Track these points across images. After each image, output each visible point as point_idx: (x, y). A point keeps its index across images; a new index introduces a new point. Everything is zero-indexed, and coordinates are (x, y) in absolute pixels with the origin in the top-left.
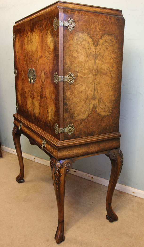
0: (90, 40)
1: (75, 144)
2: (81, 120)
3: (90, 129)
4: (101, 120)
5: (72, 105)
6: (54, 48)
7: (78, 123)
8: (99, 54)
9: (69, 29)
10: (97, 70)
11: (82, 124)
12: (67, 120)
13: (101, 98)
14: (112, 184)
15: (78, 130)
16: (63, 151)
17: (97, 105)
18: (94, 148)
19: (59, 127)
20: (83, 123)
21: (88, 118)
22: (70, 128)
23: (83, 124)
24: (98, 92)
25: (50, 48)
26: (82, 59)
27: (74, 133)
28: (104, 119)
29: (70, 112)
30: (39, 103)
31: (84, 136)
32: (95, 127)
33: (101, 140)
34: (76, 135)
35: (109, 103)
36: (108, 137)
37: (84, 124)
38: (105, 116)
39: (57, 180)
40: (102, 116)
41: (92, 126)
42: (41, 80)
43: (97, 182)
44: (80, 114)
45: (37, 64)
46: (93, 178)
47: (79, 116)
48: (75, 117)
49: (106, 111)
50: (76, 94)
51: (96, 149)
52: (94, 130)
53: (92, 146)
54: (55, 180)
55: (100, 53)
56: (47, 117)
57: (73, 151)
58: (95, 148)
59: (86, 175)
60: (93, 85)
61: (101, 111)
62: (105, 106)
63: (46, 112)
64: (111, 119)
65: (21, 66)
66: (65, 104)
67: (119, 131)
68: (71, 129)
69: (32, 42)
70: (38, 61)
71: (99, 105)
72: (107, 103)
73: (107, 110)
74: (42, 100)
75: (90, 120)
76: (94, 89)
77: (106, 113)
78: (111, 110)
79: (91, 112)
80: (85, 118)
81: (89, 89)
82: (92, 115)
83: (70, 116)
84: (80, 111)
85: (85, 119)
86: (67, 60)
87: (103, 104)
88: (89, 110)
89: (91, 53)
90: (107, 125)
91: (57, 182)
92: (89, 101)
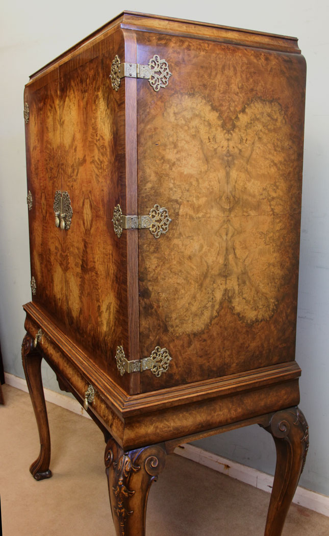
0: (213, 116)
1: (172, 404)
2: (189, 335)
3: (215, 359)
4: (247, 331)
5: (163, 296)
6: (114, 138)
7: (182, 342)
8: (238, 152)
9: (154, 86)
10: (234, 197)
11: (192, 347)
12: (148, 338)
13: (244, 273)
14: (280, 503)
15: (181, 363)
16: (138, 425)
17: (234, 293)
18: (226, 411)
19: (127, 356)
20: (196, 342)
21: (210, 328)
22: (159, 358)
23: (196, 344)
24: (236, 257)
25: (103, 139)
26: (190, 167)
27: (170, 372)
28: (254, 330)
29: (157, 315)
30: (79, 283)
31: (199, 378)
32: (228, 353)
33: (248, 388)
34: (177, 377)
35: (268, 284)
36: (265, 379)
37: (198, 346)
38: (257, 320)
40: (249, 321)
41: (220, 351)
42: (84, 223)
44: (187, 319)
45: (75, 181)
46: (228, 467)
47: (185, 325)
48: (172, 326)
49: (261, 307)
50: (175, 263)
51: (233, 412)
52: (227, 360)
53: (221, 404)
54: (116, 507)
55: (240, 151)
56: (99, 324)
57: (167, 423)
58: (229, 411)
60: (221, 237)
61: (246, 307)
62: (257, 293)
63: (96, 308)
64: (272, 327)
65: (40, 183)
66: (144, 293)
67: (296, 360)
68: (161, 361)
69: (63, 122)
70: (75, 173)
71: (241, 293)
72: (261, 286)
73: (262, 305)
74: (87, 277)
75: (215, 334)
76: (224, 249)
77: (261, 312)
78: (274, 303)
79: (216, 311)
80: (200, 329)
81: (212, 250)
82: (220, 320)
83: (159, 325)
84: (187, 310)
85: (203, 332)
86: (148, 171)
87: (251, 290)
88: (213, 306)
89: (215, 150)
90: (263, 347)
91: (121, 514)
92: (212, 283)
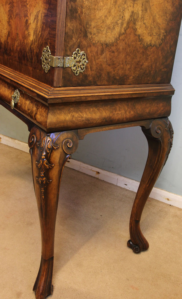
1: (86, 98)
2: (102, 45)
3: (118, 70)
4: (143, 52)
7: (96, 50)
11: (104, 55)
12: (72, 39)
14: (147, 185)
15: (94, 68)
16: (59, 112)
17: (138, 17)
18: (123, 111)
19: (53, 53)
20: (107, 52)
21: (118, 42)
22: (78, 59)
23: (107, 54)
27: (86, 73)
28: (148, 52)
29: (80, 20)
30: (8, 9)
31: (106, 83)
32: (128, 67)
33: (140, 96)
34: (90, 79)
35: (162, 16)
36: (152, 91)
37: (108, 55)
38: (151, 45)
39: (42, 177)
40: (145, 44)
41: (123, 64)
43: (105, 180)
44: (102, 29)
46: (98, 173)
47: (100, 35)
48: (91, 33)
49: (155, 34)
51: (128, 113)
52: (127, 72)
53: (120, 106)
54: (39, 176)
57: (81, 114)
58: (126, 112)
59: (88, 167)
61: (145, 31)
62: (154, 21)
64: (160, 53)
67: (172, 83)
68: (80, 61)
71: (143, 18)
72: (157, 16)
73: (156, 33)
75: (121, 48)
77: (154, 39)
78: (163, 33)
79: (124, 29)
80: (111, 42)
82: (126, 37)
83: (81, 30)
84: (103, 22)
85: (112, 45)
87: (150, 17)
88: (122, 24)
90: (152, 66)
91: (42, 181)
92: (124, 3)
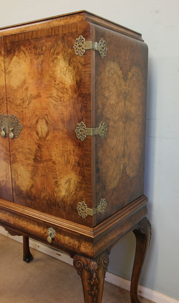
0: (120, 73)
2: (112, 190)
3: (120, 200)
4: (130, 183)
7: (110, 194)
8: (128, 91)
9: (101, 55)
10: (127, 115)
11: (113, 195)
12: (99, 194)
13: (130, 154)
15: (110, 205)
17: (127, 165)
20: (115, 193)
21: (119, 184)
24: (127, 146)
25: (63, 84)
26: (113, 100)
27: (106, 211)
28: (132, 182)
29: (102, 181)
32: (125, 196)
34: (109, 213)
35: (137, 158)
37: (115, 195)
39: (95, 290)
40: (131, 178)
41: (122, 196)
47: (111, 185)
48: (107, 186)
50: (108, 152)
52: (124, 200)
55: (129, 91)
60: (123, 136)
61: (130, 171)
62: (133, 164)
64: (138, 180)
66: (98, 170)
68: (103, 206)
70: (26, 104)
71: (129, 164)
72: (135, 159)
73: (135, 169)
75: (121, 187)
76: (124, 142)
77: (134, 173)
78: (138, 167)
79: (121, 175)
80: (116, 186)
81: (120, 144)
82: (122, 179)
83: (103, 187)
84: (112, 177)
86: (99, 102)
87: (132, 162)
88: (120, 173)
89: (121, 90)
90: (135, 189)
92: (120, 161)
